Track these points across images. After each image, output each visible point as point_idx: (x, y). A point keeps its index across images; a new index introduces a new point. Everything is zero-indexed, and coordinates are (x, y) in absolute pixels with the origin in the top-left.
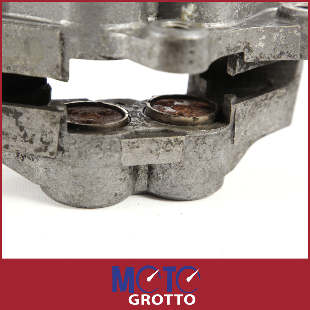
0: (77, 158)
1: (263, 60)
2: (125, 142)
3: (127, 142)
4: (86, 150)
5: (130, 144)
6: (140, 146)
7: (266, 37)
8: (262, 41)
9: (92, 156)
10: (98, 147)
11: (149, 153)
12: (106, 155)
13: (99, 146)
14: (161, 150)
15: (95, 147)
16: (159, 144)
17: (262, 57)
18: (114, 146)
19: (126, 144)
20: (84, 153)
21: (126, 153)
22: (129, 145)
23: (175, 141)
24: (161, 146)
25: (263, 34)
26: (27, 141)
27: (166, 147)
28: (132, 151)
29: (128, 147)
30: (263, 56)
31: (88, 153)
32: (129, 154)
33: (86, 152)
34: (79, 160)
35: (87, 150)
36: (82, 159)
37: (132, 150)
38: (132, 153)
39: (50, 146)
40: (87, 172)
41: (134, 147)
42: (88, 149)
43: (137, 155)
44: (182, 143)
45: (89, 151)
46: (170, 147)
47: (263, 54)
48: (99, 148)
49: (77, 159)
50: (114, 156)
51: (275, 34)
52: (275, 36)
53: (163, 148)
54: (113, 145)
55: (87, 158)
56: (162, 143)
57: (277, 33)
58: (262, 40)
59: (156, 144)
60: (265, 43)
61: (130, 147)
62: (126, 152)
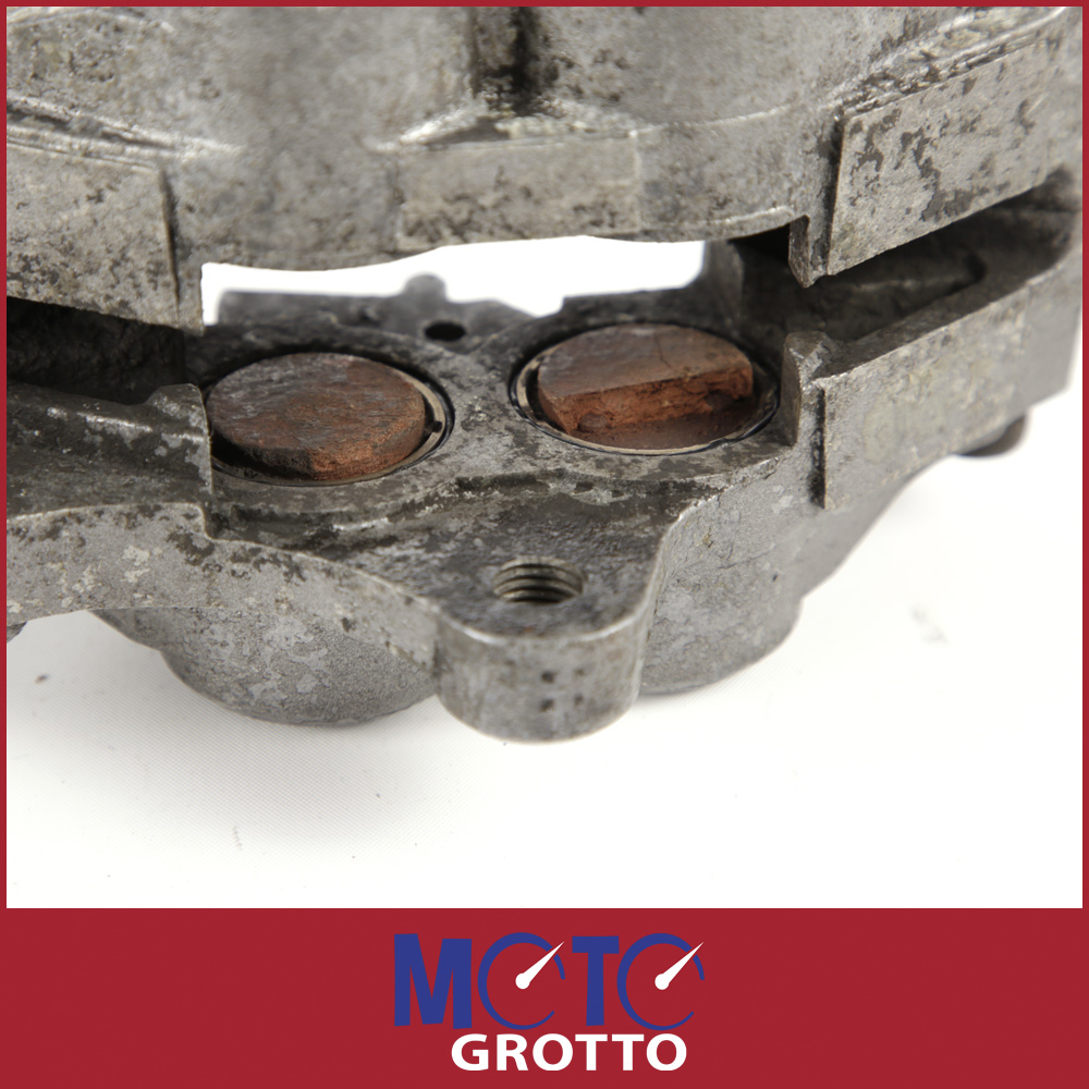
0: (785, 143)
1: (119, 507)
2: (627, 224)
3: (618, 225)
4: (759, 183)
5: (607, 218)
6: (572, 213)
7: (124, 577)
8: (137, 564)
9: (740, 166)
10: (721, 201)
11: (537, 191)
12: (693, 173)
13: (718, 204)
14: (488, 200)
15: (731, 201)
16: (498, 221)
17: (128, 516)
18: (665, 204)
19: (622, 218)
20: (764, 168)
21: (623, 188)
22: (613, 214)
23: (438, 233)
24: (492, 214)
25: (138, 585)
26: (916, 135)
27: (471, 212)
28: (599, 195)
29: (617, 209)
30: (124, 519)
31: (752, 175)
32: (610, 183)
33: (759, 172)
34: (778, 137)
35: (755, 182)
36: (771, 143)
37: (601, 200)
38: (602, 188)
39: (859, 154)
40: (752, 100)
41: (593, 208)
42: (753, 188)
43: (581, 181)
44: (411, 225)
45: (749, 182)
46: (458, 212)
47: (124, 524)
48: (716, 199)
49: (785, 139)
50: (663, 167)
51: (89, 588)
52: (86, 582)
53: (483, 209)
54: (669, 208)
55: (755, 155)
56: (487, 225)
57: (81, 591)
58: (137, 568)
59: (511, 220)
60: (124, 558)
61: (608, 207)
62: (621, 192)
